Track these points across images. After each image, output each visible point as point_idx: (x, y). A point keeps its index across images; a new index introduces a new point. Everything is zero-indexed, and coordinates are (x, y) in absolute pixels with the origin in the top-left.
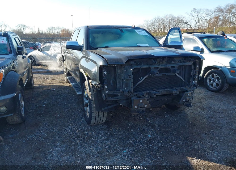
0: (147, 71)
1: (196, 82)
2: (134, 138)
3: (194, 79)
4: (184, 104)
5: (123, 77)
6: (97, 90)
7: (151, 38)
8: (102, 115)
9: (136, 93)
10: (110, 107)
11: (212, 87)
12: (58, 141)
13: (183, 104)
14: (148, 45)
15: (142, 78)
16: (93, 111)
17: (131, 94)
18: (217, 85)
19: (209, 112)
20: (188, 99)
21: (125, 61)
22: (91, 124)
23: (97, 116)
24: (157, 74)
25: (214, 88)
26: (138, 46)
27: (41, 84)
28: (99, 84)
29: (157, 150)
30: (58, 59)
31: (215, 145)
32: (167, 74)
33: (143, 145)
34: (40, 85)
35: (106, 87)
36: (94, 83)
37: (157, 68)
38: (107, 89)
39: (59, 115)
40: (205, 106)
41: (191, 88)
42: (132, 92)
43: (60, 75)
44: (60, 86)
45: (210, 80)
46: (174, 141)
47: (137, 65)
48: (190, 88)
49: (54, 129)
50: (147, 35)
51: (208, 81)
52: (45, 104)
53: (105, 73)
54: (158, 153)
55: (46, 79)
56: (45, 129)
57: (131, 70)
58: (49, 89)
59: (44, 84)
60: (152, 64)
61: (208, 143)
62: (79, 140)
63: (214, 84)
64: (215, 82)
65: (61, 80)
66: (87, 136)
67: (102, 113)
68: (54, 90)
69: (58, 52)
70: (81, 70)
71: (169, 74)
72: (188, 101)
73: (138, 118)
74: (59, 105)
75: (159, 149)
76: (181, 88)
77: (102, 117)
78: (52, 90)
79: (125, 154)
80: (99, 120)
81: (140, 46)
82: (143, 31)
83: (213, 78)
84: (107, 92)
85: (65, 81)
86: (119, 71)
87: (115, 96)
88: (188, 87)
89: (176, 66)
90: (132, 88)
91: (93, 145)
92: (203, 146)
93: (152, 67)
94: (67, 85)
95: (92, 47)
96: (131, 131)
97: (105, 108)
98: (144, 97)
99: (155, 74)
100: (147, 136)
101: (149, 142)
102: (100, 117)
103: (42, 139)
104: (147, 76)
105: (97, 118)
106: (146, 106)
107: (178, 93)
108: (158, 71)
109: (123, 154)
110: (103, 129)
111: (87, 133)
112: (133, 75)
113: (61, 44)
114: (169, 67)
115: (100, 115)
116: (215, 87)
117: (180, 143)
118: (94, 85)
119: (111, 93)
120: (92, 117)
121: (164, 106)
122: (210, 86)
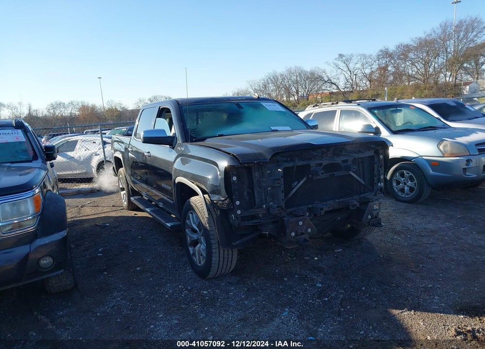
0: (303, 171)
1: (382, 184)
2: (294, 291)
3: (379, 180)
4: (369, 223)
5: (265, 184)
6: (222, 211)
7: (291, 116)
8: (230, 256)
9: (289, 210)
10: (245, 239)
11: (403, 195)
12: (157, 311)
13: (367, 224)
14: (288, 128)
15: (296, 183)
16: (214, 251)
17: (282, 211)
18: (411, 189)
19: (409, 236)
20: (375, 213)
21: (269, 157)
22: (209, 276)
23: (221, 259)
24: (322, 175)
25: (407, 196)
26: (273, 131)
27: (75, 217)
28: (226, 200)
29: (340, 304)
30: (94, 166)
31: (431, 287)
32: (336, 174)
33: (313, 300)
34: (75, 219)
35: (238, 203)
36: (215, 198)
37: (320, 165)
38: (239, 207)
39: (138, 269)
40: (399, 228)
41: (378, 195)
42: (284, 208)
43: (106, 197)
44: (116, 217)
45: (398, 183)
46: (364, 288)
47: (286, 161)
48: (375, 195)
49: (140, 292)
50: (283, 110)
51: (395, 184)
52: (101, 252)
53: (235, 178)
54: (342, 309)
55: (81, 207)
56: (122, 295)
57: (279, 170)
58: (97, 225)
59: (82, 216)
60: (310, 159)
61: (421, 286)
62: (196, 305)
63: (406, 188)
64: (407, 185)
65: (113, 206)
66: (208, 298)
67: (230, 252)
68: (108, 226)
69: (93, 151)
70: (180, 179)
71: (340, 173)
72: (376, 217)
73: (289, 259)
74: (130, 251)
75: (341, 303)
76: (362, 196)
77: (230, 260)
78: (104, 227)
79: (287, 317)
80: (225, 266)
81: (277, 131)
82: (275, 104)
83: (402, 179)
84: (239, 212)
85: (122, 208)
86: (256, 174)
87: (254, 217)
88: (373, 194)
89: (350, 159)
90: (283, 200)
91: (226, 311)
92: (413, 290)
93: (313, 163)
94: (130, 215)
95: (194, 138)
96: (285, 281)
97: (238, 242)
98: (304, 215)
99: (319, 175)
100: (315, 285)
101: (321, 294)
102: (226, 260)
103: (125, 312)
104: (305, 179)
105: (221, 263)
106: (309, 230)
107: (358, 205)
108: (323, 169)
109: (283, 318)
110: (231, 284)
111: (205, 292)
112: (282, 179)
113: (102, 136)
114: (339, 162)
115: (226, 256)
116: (408, 194)
117: (374, 291)
118: (215, 201)
119: (247, 214)
120: (213, 262)
121: (329, 234)
122: (400, 194)
